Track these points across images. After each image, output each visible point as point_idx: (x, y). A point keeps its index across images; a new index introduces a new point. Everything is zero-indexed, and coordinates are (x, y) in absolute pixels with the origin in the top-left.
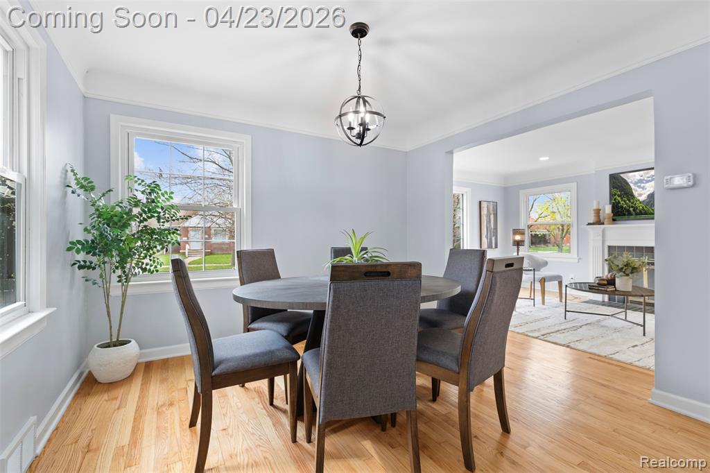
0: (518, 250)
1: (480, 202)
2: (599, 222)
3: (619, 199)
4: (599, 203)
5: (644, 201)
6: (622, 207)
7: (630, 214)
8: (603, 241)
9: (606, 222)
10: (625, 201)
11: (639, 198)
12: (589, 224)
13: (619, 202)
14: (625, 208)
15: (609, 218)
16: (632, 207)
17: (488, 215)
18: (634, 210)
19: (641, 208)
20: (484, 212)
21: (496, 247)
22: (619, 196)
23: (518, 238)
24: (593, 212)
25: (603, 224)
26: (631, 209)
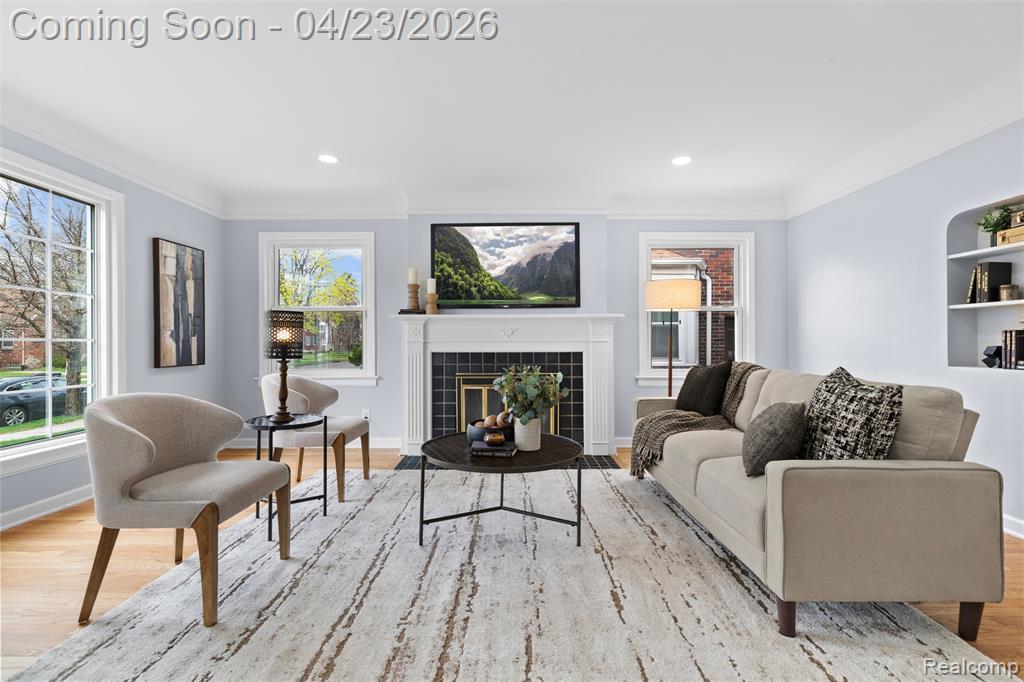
0: (284, 370)
1: (156, 242)
2: (417, 310)
3: (450, 270)
4: (416, 273)
5: (498, 278)
6: (455, 285)
7: (470, 295)
8: (425, 344)
9: (428, 308)
10: (461, 275)
11: (490, 272)
12: (402, 312)
13: (449, 276)
14: (461, 287)
15: (432, 303)
16: (475, 286)
17: (180, 280)
18: (479, 291)
19: (492, 287)
20: (169, 268)
21: (201, 361)
22: (450, 265)
23: (284, 335)
24: (408, 290)
25: (424, 312)
26: (473, 289)
